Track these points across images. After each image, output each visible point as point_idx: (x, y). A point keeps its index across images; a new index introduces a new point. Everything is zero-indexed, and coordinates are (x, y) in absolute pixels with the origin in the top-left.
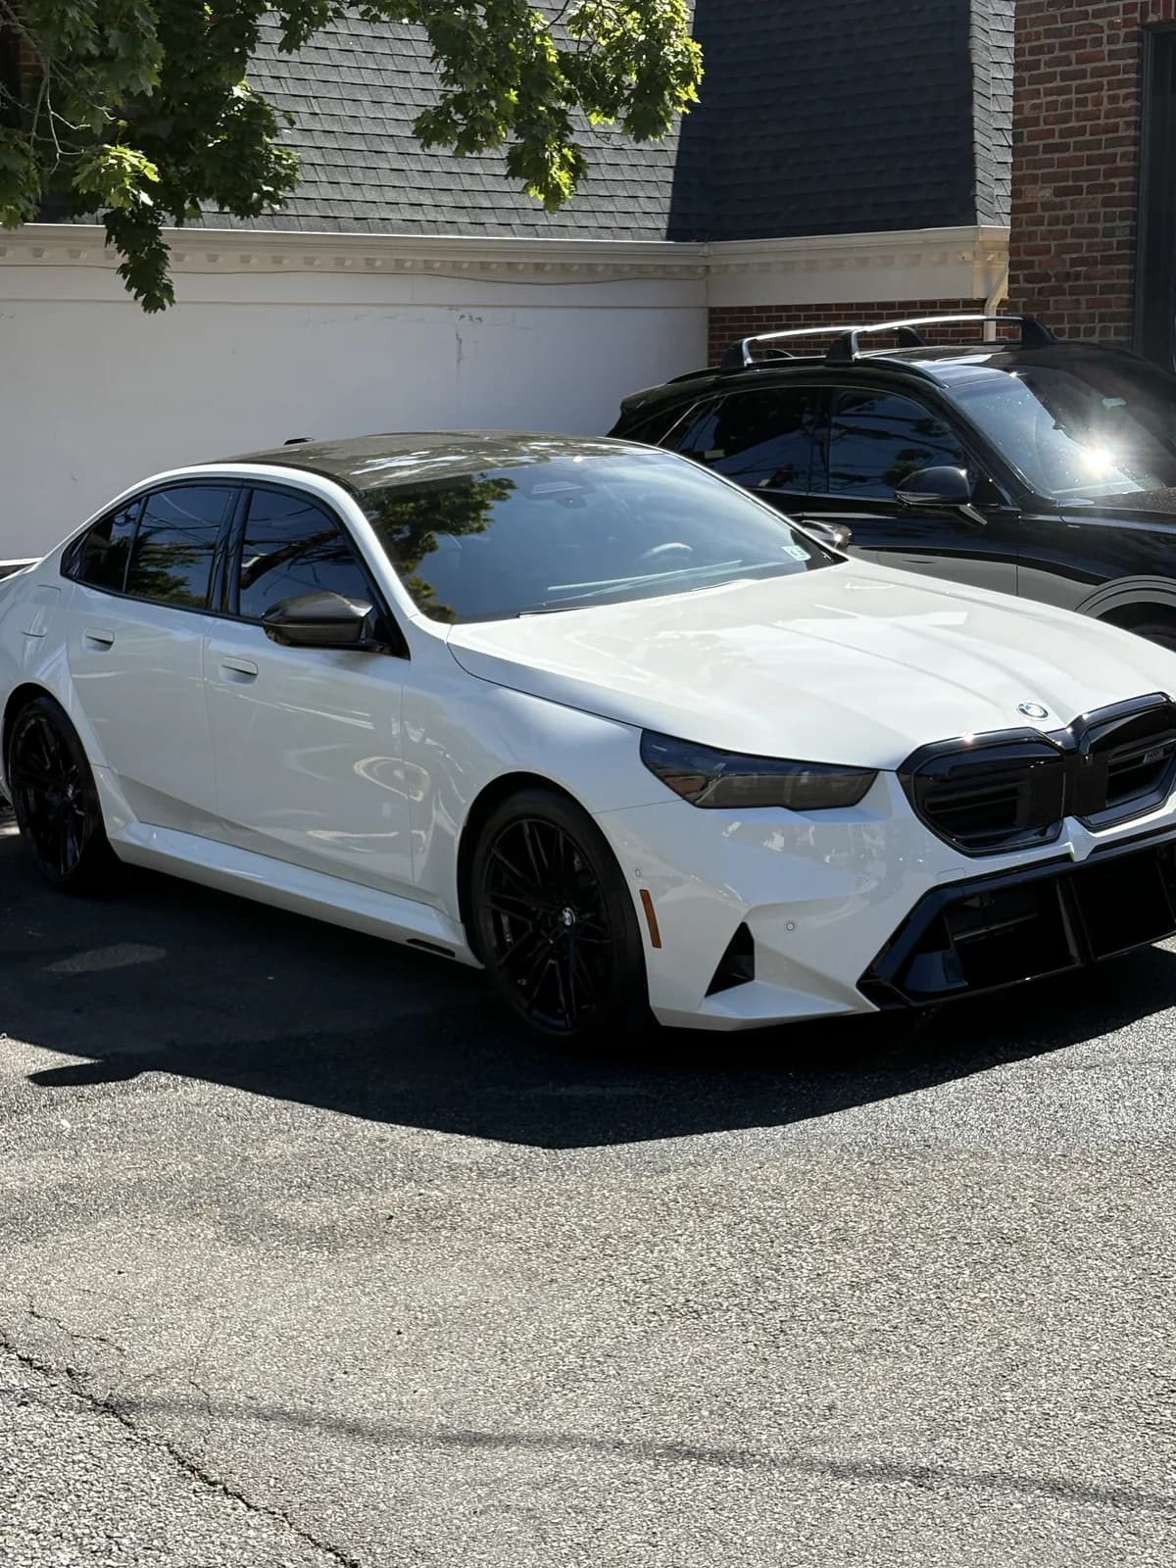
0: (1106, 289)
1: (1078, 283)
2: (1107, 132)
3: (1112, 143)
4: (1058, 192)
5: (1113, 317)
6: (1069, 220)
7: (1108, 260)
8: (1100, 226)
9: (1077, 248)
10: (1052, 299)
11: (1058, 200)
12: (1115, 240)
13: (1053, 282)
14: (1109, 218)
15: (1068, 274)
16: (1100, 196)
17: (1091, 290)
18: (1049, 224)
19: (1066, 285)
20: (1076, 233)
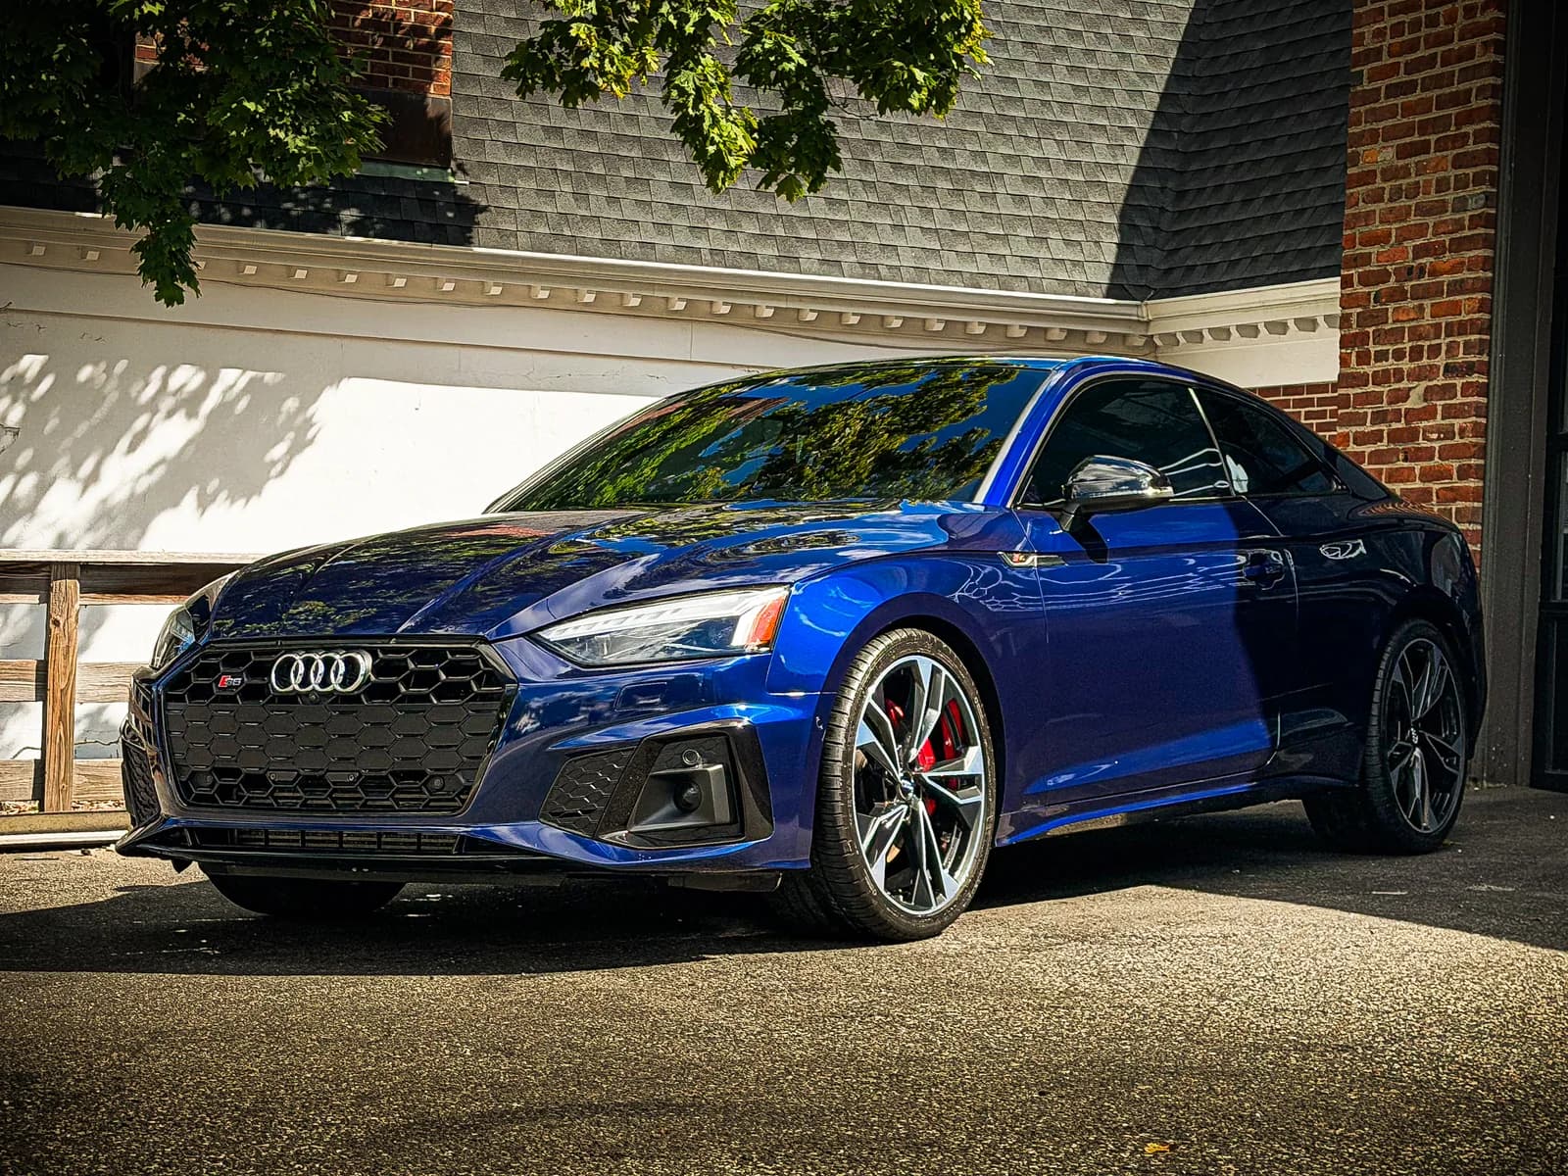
0: (1458, 287)
1: (1422, 281)
2: (1460, 60)
3: (1467, 75)
4: (1403, 152)
5: (1462, 328)
6: (1414, 191)
7: (1458, 245)
8: (1450, 196)
9: (1421, 230)
10: (1391, 307)
11: (1401, 163)
12: (1466, 215)
13: (1392, 283)
14: (1461, 183)
15: (1410, 270)
16: (1450, 154)
17: (1435, 291)
18: (1391, 200)
19: (1408, 285)
20: (1423, 210)
